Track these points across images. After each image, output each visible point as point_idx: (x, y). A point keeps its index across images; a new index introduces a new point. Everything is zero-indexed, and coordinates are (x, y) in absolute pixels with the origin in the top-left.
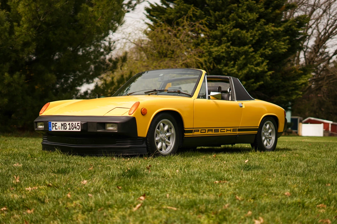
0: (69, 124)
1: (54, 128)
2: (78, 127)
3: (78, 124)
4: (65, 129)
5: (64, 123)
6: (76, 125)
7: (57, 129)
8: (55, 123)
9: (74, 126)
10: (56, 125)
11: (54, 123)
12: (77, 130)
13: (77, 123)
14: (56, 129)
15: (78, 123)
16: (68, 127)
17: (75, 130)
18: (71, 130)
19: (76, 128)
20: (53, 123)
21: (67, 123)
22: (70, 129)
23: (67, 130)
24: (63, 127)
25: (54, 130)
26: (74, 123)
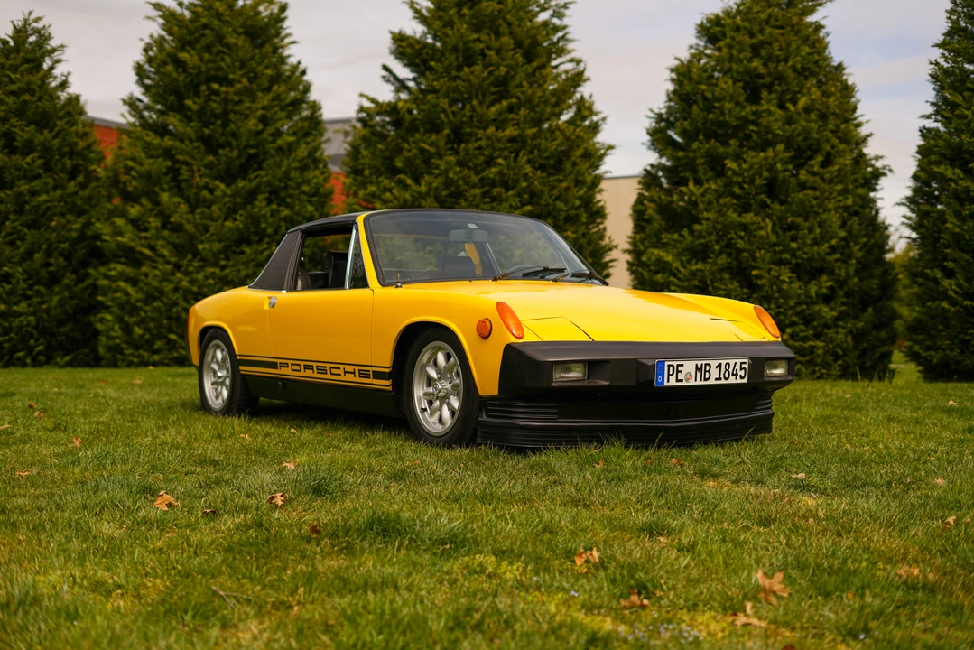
0: (720, 365)
1: (673, 379)
2: (742, 373)
3: (743, 366)
4: (706, 380)
5: (704, 362)
6: (738, 367)
7: (682, 381)
8: (678, 365)
9: (731, 370)
10: (680, 368)
11: (675, 363)
12: (739, 381)
13: (739, 361)
14: (677, 380)
15: (742, 363)
16: (715, 373)
17: (732, 380)
18: (723, 381)
19: (736, 375)
20: (669, 366)
21: (714, 363)
22: (719, 379)
23: (712, 381)
24: (699, 374)
25: (673, 382)
26: (732, 362)
